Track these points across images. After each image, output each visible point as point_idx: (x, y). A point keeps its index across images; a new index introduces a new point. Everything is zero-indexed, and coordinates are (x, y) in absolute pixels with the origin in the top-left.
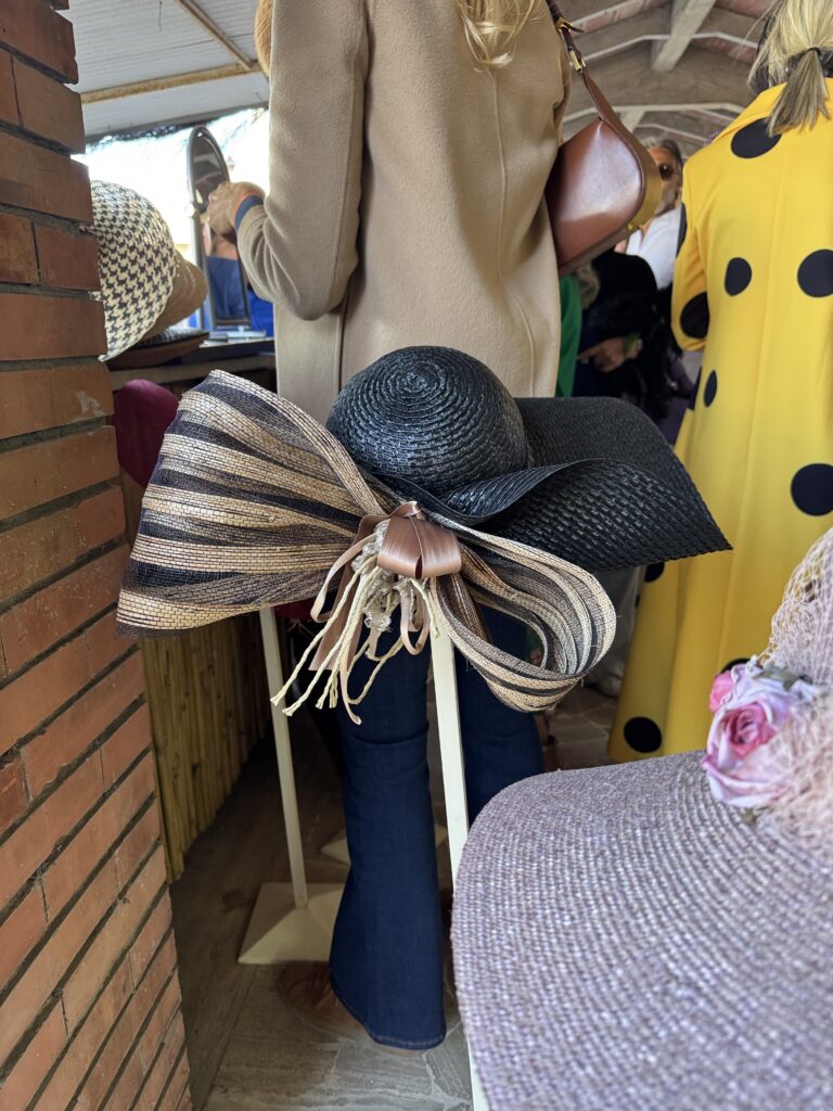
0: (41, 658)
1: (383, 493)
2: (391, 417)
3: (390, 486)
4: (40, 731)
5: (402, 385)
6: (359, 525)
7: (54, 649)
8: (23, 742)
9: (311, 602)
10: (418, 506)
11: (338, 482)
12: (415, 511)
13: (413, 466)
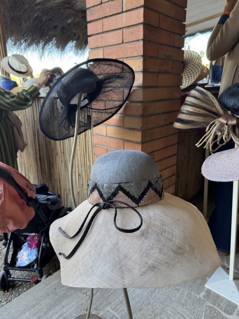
0: (160, 138)
1: (224, 110)
2: (230, 96)
3: (227, 109)
4: (158, 150)
5: (234, 90)
6: (218, 115)
7: (162, 138)
8: (156, 151)
9: (206, 128)
10: (231, 112)
11: (215, 107)
12: (230, 113)
13: (232, 105)
